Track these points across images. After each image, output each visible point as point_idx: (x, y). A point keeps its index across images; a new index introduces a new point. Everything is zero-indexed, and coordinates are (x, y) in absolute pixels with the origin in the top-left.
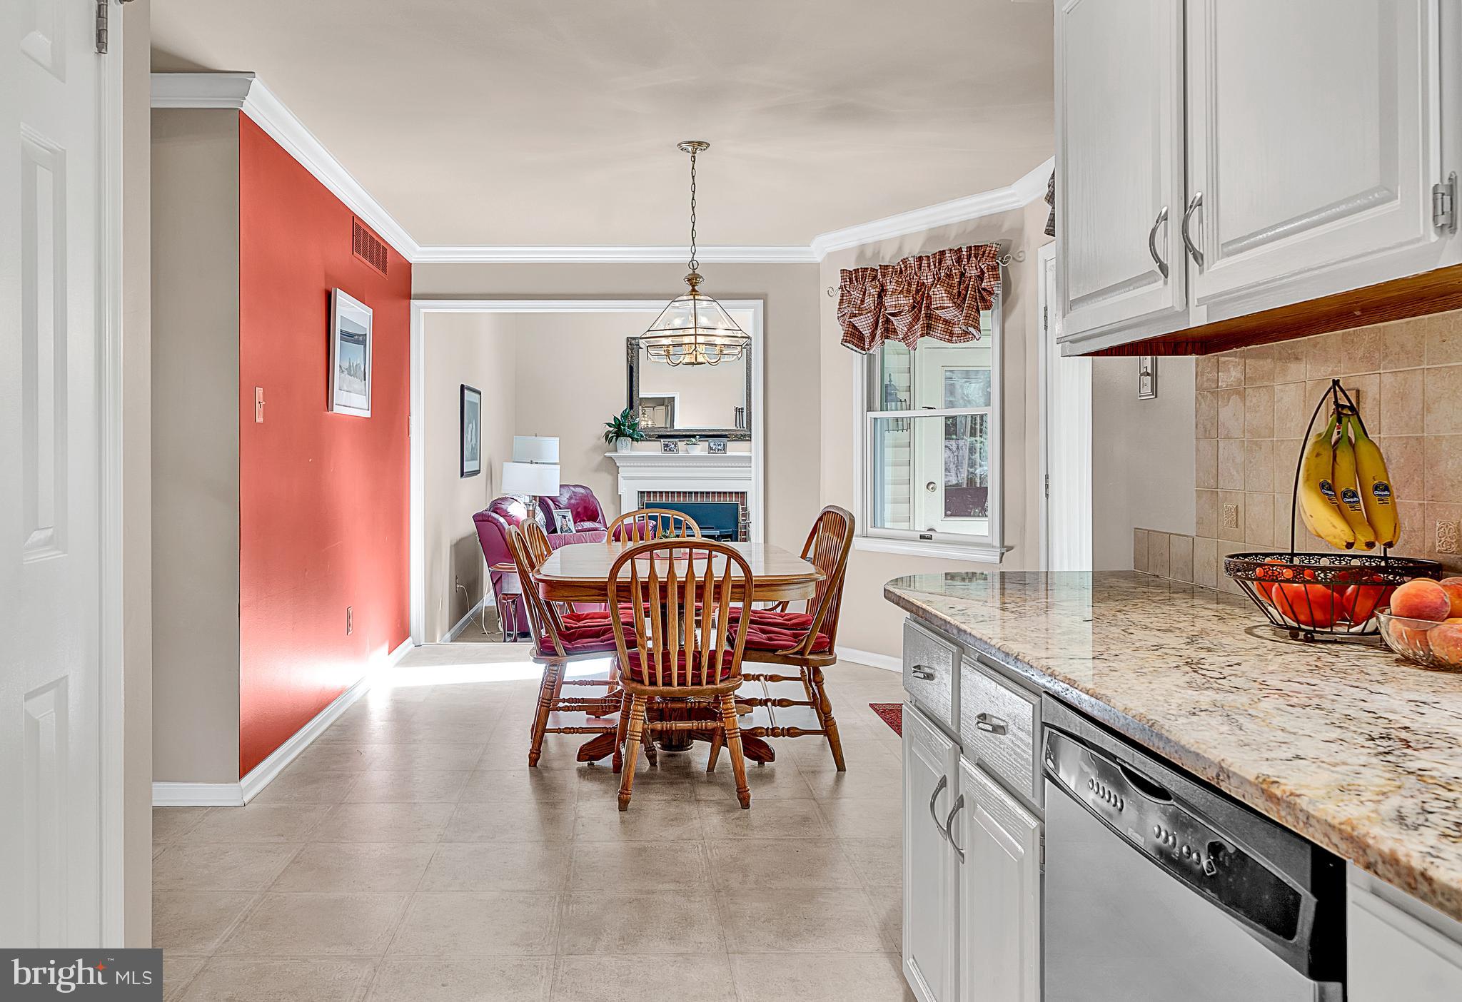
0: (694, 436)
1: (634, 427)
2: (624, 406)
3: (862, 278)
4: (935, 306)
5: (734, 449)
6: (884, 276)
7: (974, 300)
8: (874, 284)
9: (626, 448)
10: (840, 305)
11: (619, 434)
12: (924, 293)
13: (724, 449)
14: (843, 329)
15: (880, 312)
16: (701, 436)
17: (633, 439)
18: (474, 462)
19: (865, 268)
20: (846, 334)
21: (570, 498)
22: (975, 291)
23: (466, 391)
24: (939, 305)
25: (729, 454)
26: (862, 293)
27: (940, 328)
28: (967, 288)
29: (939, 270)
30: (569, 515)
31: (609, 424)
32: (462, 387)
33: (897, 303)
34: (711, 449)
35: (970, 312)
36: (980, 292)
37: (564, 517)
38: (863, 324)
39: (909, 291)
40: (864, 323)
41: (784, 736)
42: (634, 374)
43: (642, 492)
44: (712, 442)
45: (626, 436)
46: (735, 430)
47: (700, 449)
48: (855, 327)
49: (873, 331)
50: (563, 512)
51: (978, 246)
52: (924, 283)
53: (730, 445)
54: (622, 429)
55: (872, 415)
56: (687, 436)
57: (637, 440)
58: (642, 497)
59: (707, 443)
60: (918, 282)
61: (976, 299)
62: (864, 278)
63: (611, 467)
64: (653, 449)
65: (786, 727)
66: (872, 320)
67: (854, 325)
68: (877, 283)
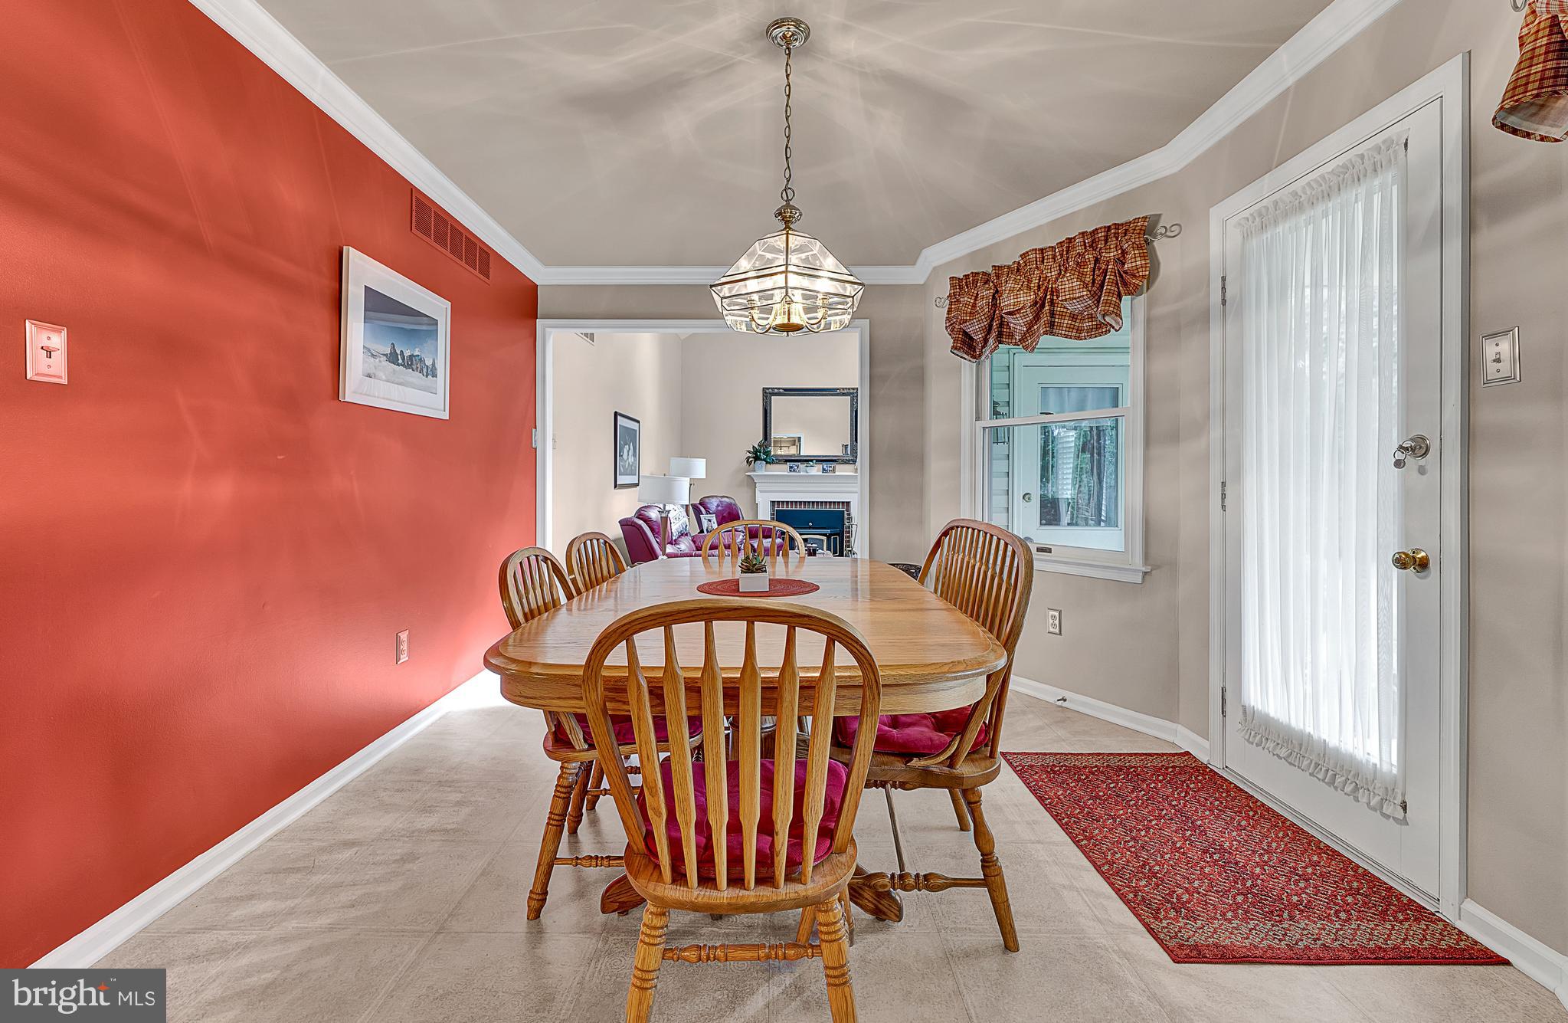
0: (812, 461)
1: (768, 453)
2: (761, 438)
3: (973, 283)
4: (1064, 298)
5: (842, 470)
6: (998, 276)
7: (1114, 285)
8: (987, 286)
9: (762, 470)
10: (948, 314)
11: (757, 458)
12: (1047, 287)
13: (834, 471)
14: (952, 338)
15: (994, 315)
16: (817, 461)
17: (767, 463)
18: (634, 476)
19: (976, 273)
20: (955, 341)
21: (718, 506)
22: (1115, 276)
23: (619, 417)
24: (1068, 297)
25: (837, 473)
26: (973, 298)
27: (1065, 325)
28: (1105, 272)
29: (1067, 260)
30: (714, 519)
31: (749, 452)
32: (616, 413)
33: (1016, 300)
34: (824, 470)
35: (1110, 298)
36: (1121, 276)
37: (710, 520)
38: (975, 329)
39: (1029, 288)
40: (977, 327)
41: (920, 890)
42: (768, 415)
43: (774, 502)
44: (825, 465)
45: (762, 460)
46: (842, 456)
47: (815, 470)
48: (966, 334)
49: (986, 336)
50: (709, 516)
51: (1119, 225)
52: (1047, 276)
53: (838, 467)
54: (760, 455)
55: (980, 424)
56: (807, 461)
57: (770, 463)
58: (774, 506)
59: (821, 466)
60: (1040, 276)
61: (1117, 284)
62: (975, 282)
63: (751, 483)
64: (782, 470)
65: (922, 873)
66: (985, 323)
67: (964, 331)
68: (991, 284)
